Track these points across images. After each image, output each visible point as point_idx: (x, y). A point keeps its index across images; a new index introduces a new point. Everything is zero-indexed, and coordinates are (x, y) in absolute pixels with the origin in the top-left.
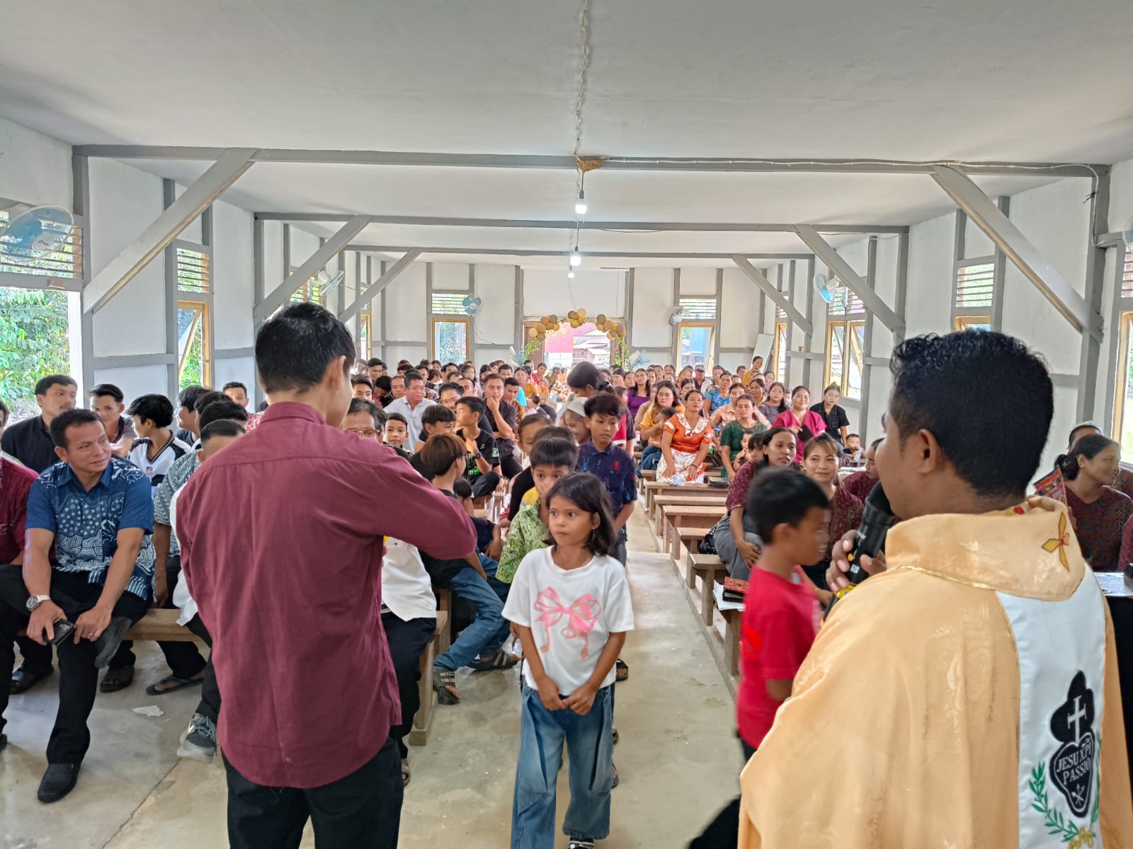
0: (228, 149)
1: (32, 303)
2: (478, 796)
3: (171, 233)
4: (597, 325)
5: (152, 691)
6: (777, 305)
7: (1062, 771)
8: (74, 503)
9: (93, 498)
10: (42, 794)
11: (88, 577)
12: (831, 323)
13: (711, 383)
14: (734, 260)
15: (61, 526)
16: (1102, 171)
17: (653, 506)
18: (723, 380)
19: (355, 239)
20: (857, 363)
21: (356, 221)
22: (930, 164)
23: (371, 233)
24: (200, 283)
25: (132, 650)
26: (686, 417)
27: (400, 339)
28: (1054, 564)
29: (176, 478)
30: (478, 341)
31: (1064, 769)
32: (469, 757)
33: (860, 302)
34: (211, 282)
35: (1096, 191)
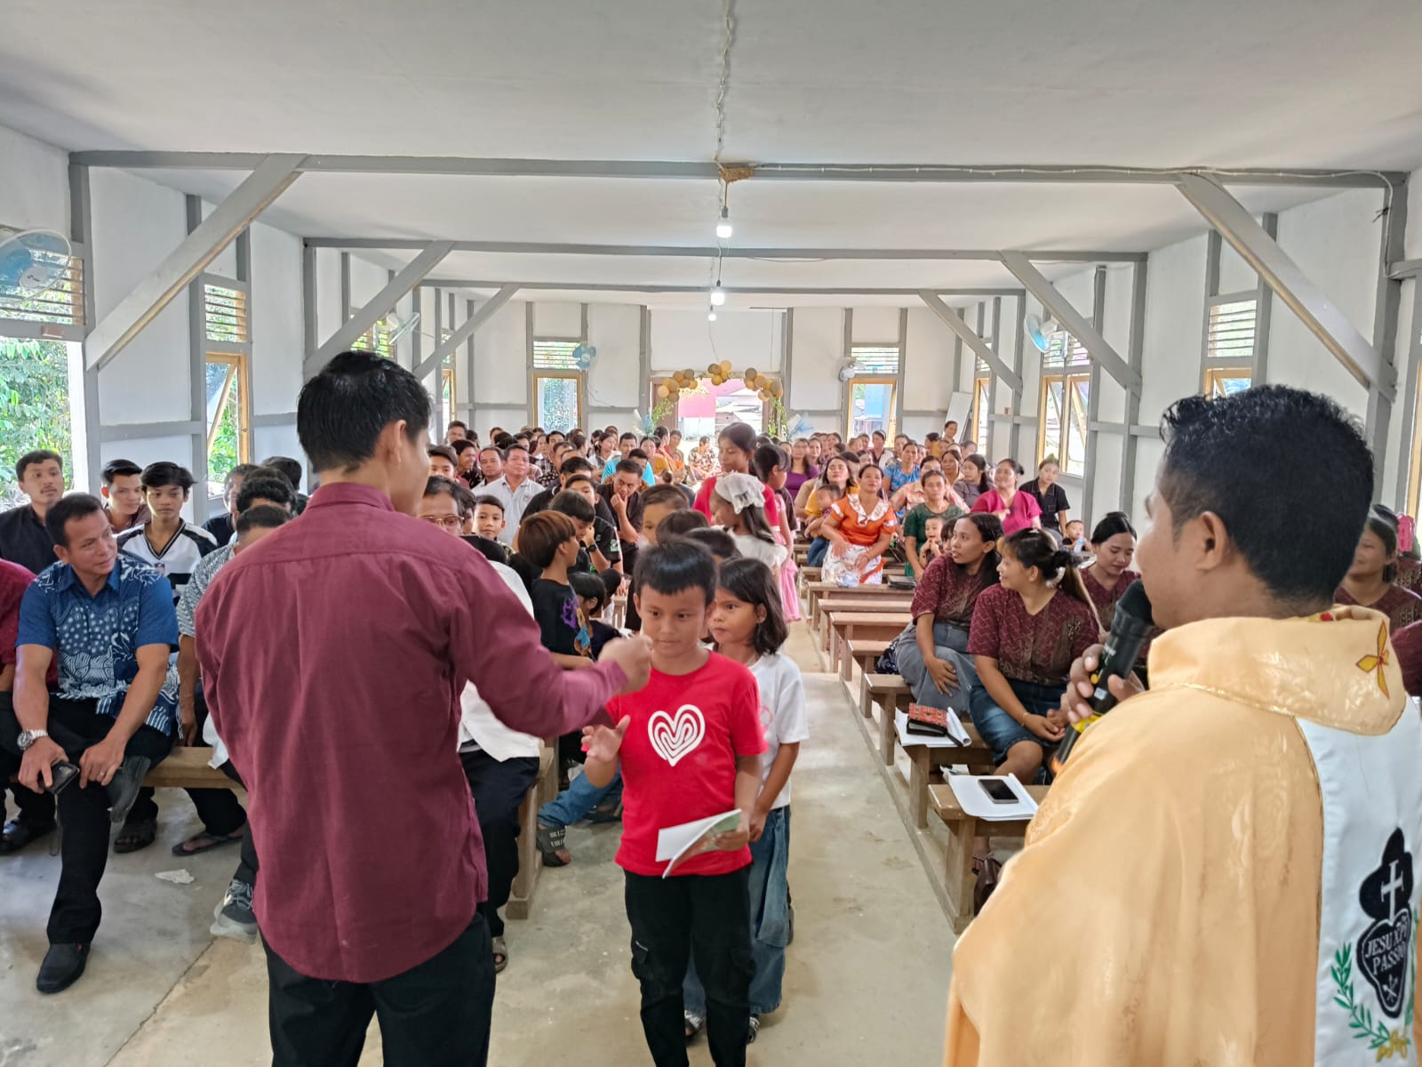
0: (267, 155)
1: (25, 357)
2: (595, 983)
3: (196, 265)
4: (745, 381)
5: (180, 851)
6: (977, 355)
7: (1372, 957)
8: (79, 611)
9: (100, 605)
10: (43, 982)
11: (95, 707)
12: (1046, 378)
13: (892, 455)
14: (921, 296)
15: (63, 642)
16: (1397, 180)
17: (816, 613)
18: (908, 451)
19: (433, 271)
20: (1079, 430)
21: (434, 249)
22: (1175, 172)
23: (453, 264)
24: (235, 330)
25: (153, 799)
26: (860, 500)
27: (493, 401)
28: (1370, 687)
29: (204, 577)
30: (593, 403)
31: (1374, 954)
32: (583, 933)
33: (1084, 350)
34: (248, 328)
35: (1390, 205)
